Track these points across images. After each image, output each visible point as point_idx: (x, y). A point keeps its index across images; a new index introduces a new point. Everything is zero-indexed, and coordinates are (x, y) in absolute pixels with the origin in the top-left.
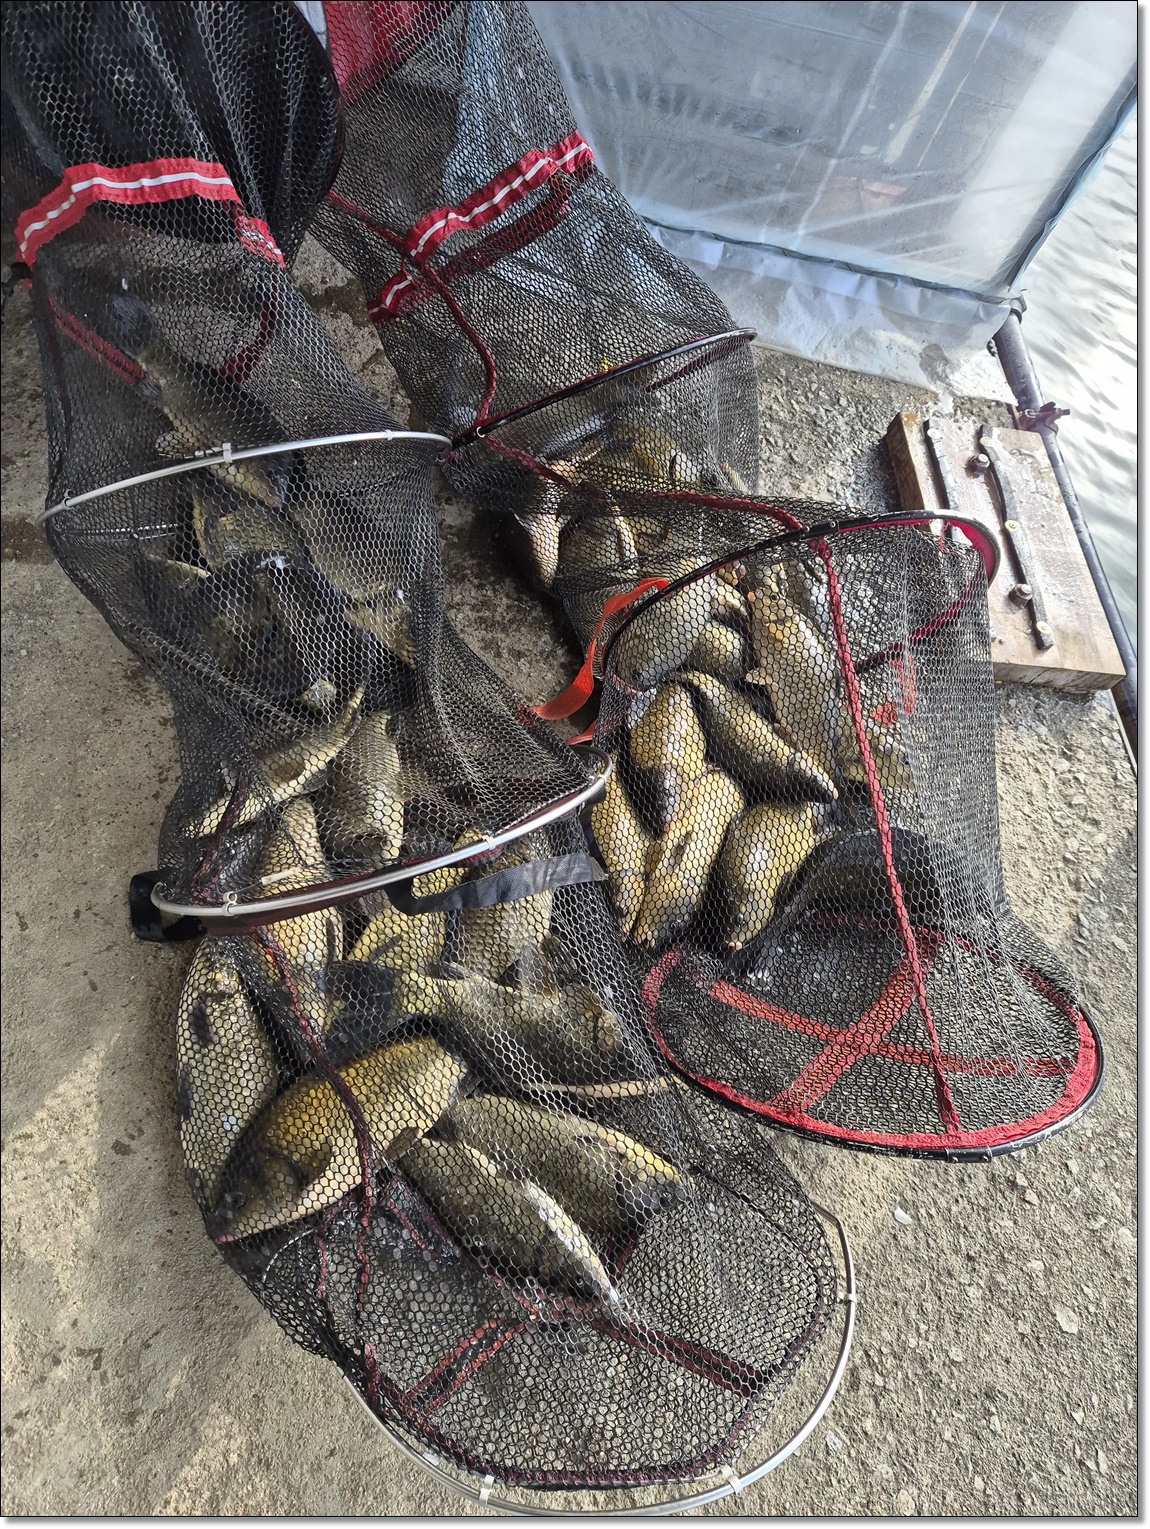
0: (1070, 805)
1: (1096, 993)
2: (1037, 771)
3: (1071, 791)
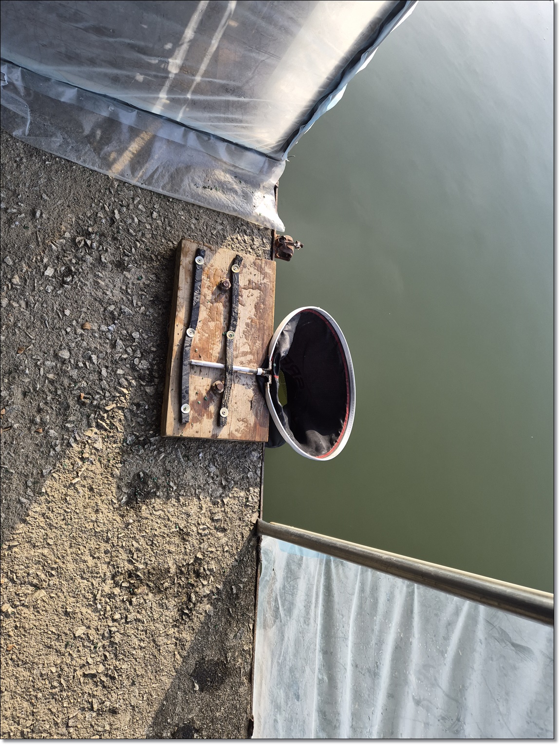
0: (212, 520)
1: (183, 645)
2: (199, 499)
3: (216, 510)
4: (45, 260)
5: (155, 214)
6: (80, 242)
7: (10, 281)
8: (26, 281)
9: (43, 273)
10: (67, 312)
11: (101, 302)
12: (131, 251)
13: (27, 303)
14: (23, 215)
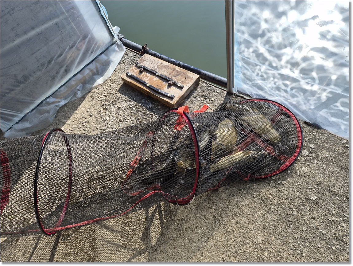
4: (104, 118)
5: (112, 85)
6: (106, 107)
7: (103, 129)
8: (106, 125)
9: (107, 120)
10: (121, 119)
11: (125, 109)
12: (117, 95)
13: (112, 128)
14: (89, 118)
